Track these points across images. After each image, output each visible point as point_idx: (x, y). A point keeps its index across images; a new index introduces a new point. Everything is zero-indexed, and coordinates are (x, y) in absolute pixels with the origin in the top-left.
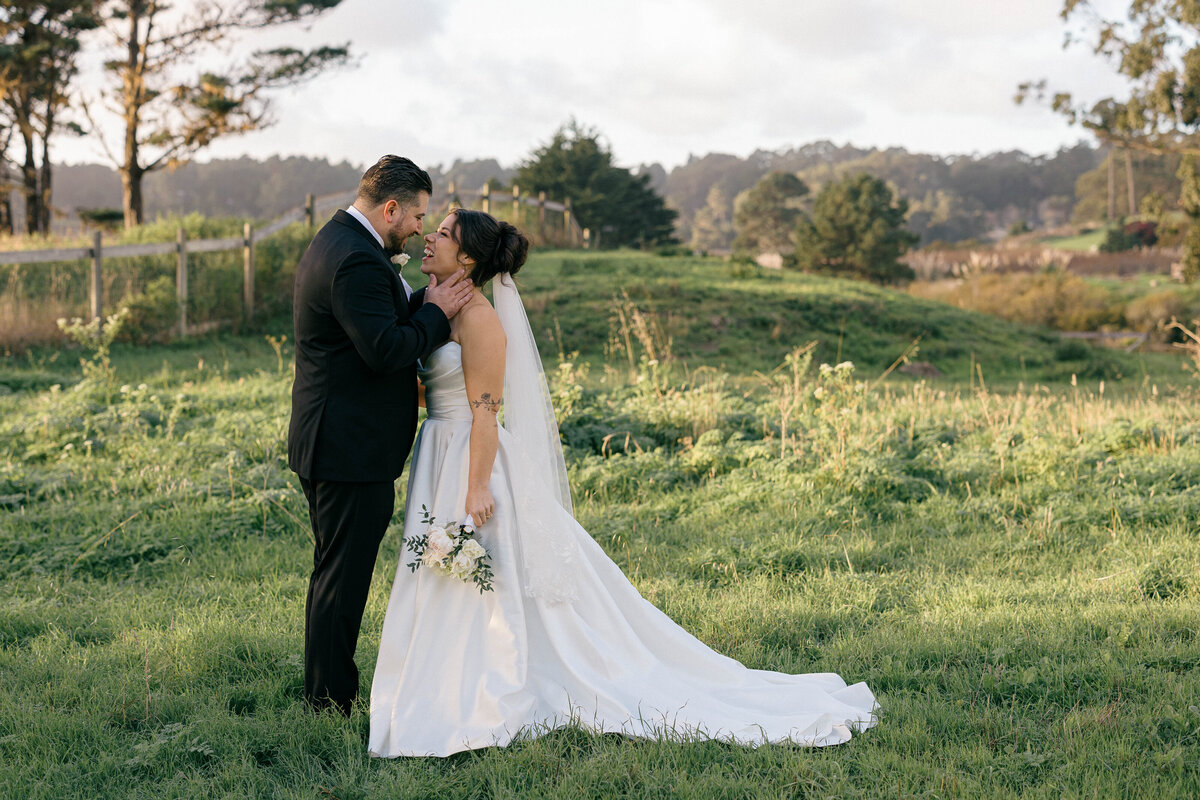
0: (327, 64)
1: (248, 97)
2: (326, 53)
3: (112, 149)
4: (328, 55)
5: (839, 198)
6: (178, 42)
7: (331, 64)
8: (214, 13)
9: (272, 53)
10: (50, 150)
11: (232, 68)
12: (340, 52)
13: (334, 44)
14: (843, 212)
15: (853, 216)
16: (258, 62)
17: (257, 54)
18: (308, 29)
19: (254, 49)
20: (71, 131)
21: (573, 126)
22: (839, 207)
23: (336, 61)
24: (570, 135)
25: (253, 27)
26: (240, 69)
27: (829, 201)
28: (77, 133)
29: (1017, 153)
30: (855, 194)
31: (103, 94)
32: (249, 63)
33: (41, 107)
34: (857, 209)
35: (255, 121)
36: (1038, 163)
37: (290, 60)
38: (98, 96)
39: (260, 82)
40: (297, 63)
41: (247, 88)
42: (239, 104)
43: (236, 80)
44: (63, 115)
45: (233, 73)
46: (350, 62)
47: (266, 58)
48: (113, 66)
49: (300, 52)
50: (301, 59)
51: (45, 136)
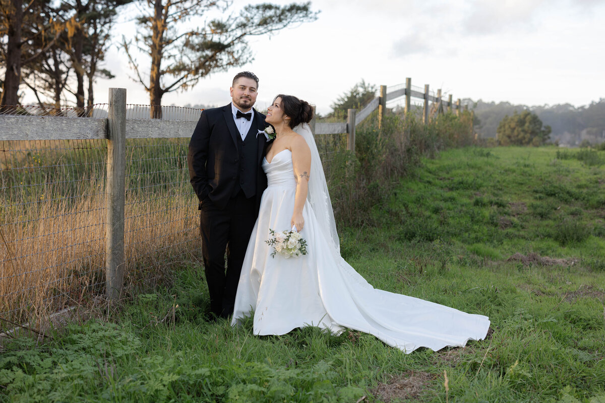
0: (295, 17)
1: (236, 41)
2: (294, 9)
3: (142, 75)
4: (294, 11)
5: (513, 125)
7: (298, 16)
9: (258, 8)
10: (94, 84)
12: (305, 8)
13: (300, 3)
14: (516, 132)
15: (522, 134)
16: (249, 14)
17: (248, 9)
19: (247, 4)
20: (104, 75)
21: (363, 85)
22: (513, 129)
24: (361, 90)
27: (507, 126)
28: (108, 77)
29: (567, 105)
30: (521, 122)
31: (137, 40)
32: (242, 14)
33: (87, 58)
34: (523, 131)
35: (237, 60)
36: (580, 110)
38: (134, 41)
39: (248, 29)
40: (275, 15)
41: (239, 32)
42: (229, 45)
43: (233, 27)
44: (100, 65)
45: (231, 22)
46: (310, 16)
47: (255, 11)
48: (144, 20)
49: (277, 8)
50: (278, 12)
51: (90, 76)
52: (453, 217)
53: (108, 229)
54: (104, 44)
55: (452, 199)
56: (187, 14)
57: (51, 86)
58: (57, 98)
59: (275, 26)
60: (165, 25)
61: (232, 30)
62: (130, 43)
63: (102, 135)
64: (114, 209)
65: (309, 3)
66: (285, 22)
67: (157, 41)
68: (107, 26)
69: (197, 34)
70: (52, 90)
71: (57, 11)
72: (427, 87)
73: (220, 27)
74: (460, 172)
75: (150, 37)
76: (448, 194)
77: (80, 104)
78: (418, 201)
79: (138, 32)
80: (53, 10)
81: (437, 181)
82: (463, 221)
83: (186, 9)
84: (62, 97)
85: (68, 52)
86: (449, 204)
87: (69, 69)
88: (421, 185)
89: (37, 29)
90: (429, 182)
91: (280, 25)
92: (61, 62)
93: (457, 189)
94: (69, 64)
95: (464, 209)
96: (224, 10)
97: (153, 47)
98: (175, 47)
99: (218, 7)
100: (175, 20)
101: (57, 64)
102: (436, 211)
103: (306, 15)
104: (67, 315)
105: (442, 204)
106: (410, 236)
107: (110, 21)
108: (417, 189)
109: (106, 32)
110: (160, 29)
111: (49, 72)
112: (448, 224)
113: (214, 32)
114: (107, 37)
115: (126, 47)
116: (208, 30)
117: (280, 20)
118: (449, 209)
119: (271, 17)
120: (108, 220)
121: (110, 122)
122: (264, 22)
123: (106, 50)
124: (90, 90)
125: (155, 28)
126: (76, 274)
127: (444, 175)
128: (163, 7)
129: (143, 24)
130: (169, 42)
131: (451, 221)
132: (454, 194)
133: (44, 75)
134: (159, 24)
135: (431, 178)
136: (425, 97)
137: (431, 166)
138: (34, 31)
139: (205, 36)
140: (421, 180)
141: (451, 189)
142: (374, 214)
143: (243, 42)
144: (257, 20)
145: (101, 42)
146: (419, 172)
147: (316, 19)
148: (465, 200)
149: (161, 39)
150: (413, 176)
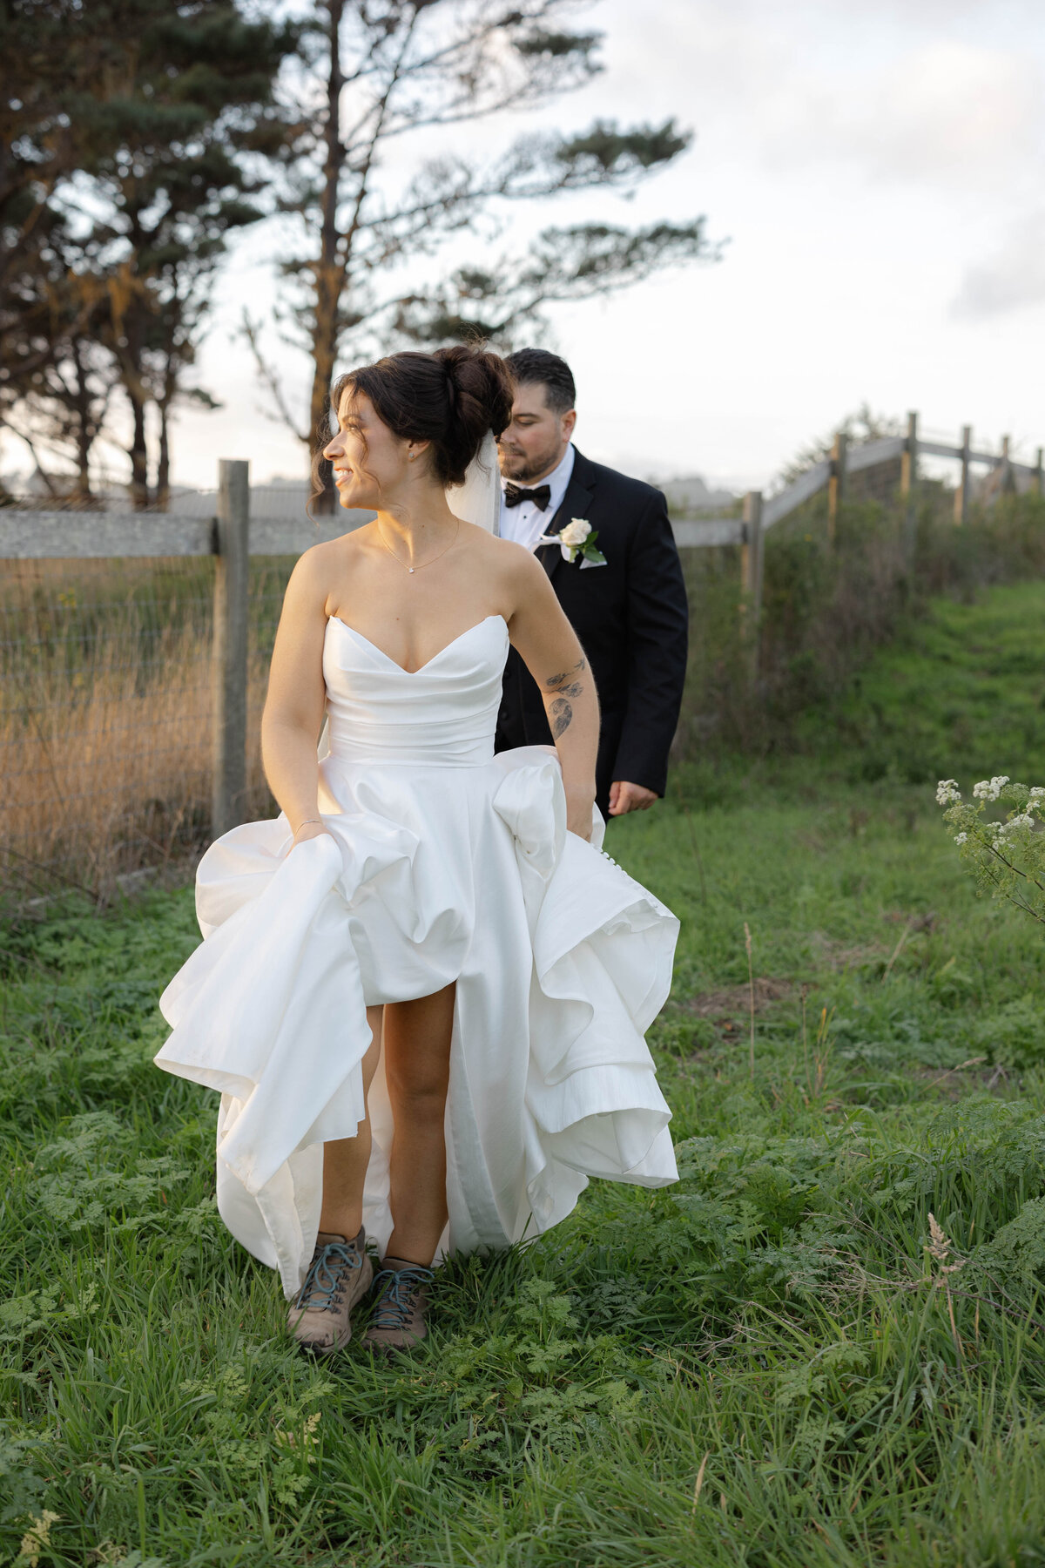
0: (667, 255)
1: (519, 318)
2: (663, 234)
3: (290, 405)
4: (666, 239)
6: (401, 227)
7: (674, 252)
8: (458, 177)
9: (573, 233)
10: (171, 426)
11: (503, 260)
12: (690, 234)
13: (678, 219)
16: (550, 251)
17: (549, 236)
18: (630, 196)
19: (545, 226)
20: (196, 402)
21: (865, 418)
23: (681, 248)
24: (859, 431)
25: (532, 196)
26: (517, 262)
28: (206, 404)
31: (278, 317)
32: (533, 251)
33: (156, 361)
37: (604, 246)
38: (270, 320)
39: (548, 287)
40: (617, 252)
41: (526, 296)
42: (501, 328)
43: (512, 281)
44: (188, 377)
45: (506, 270)
46: (704, 250)
47: (564, 242)
48: (293, 267)
49: (620, 234)
50: (625, 244)
51: (163, 404)
52: (985, 736)
53: (217, 726)
54: (194, 325)
55: (991, 696)
56: (399, 249)
57: (67, 429)
58: (83, 462)
59: (616, 278)
60: (343, 280)
61: (510, 291)
62: (261, 325)
63: (205, 548)
64: (227, 688)
65: (701, 220)
66: (640, 267)
67: (327, 321)
68: (203, 279)
69: (423, 300)
70: (72, 440)
71: (83, 244)
72: (967, 432)
73: (478, 283)
74: (1022, 633)
75: (309, 309)
76: (983, 684)
77: (139, 474)
78: (913, 700)
79: (280, 297)
80: (73, 243)
81: (965, 657)
82: (1005, 744)
83: (396, 239)
84: (93, 457)
85: (111, 345)
86: (982, 707)
87: (110, 386)
88: (926, 665)
89: (34, 289)
90: (946, 659)
91: (628, 276)
92: (92, 371)
93: (1007, 672)
94: (111, 375)
95: (1016, 717)
96: (491, 238)
97: (317, 334)
98: (372, 332)
99: (475, 232)
100: (369, 265)
101: (82, 375)
102: (950, 720)
103: (693, 251)
104: (142, 881)
105: (965, 707)
106: (875, 772)
107: (212, 268)
108: (914, 671)
109: (201, 293)
110: (332, 287)
111: (63, 396)
112: (971, 751)
113: (465, 294)
114: (203, 306)
115: (250, 332)
116: (451, 291)
117: (628, 264)
118: (980, 717)
119: (606, 257)
120: (217, 709)
121: (221, 523)
122: (588, 269)
123: (201, 340)
124: (163, 441)
125: (321, 287)
126: (159, 807)
127: (983, 640)
128: (338, 236)
129: (293, 277)
130: (355, 320)
131: (979, 744)
132: (998, 684)
133: (49, 404)
134: (332, 278)
135: (950, 647)
136: (964, 455)
137: (957, 622)
138: (28, 295)
139: (442, 304)
140: (926, 651)
141: (994, 672)
142: (804, 728)
143: (535, 318)
144: (570, 265)
145: (189, 318)
146: (923, 633)
147: (718, 258)
148: (1020, 698)
149: (336, 312)
150: (909, 644)
